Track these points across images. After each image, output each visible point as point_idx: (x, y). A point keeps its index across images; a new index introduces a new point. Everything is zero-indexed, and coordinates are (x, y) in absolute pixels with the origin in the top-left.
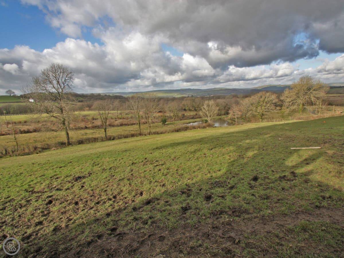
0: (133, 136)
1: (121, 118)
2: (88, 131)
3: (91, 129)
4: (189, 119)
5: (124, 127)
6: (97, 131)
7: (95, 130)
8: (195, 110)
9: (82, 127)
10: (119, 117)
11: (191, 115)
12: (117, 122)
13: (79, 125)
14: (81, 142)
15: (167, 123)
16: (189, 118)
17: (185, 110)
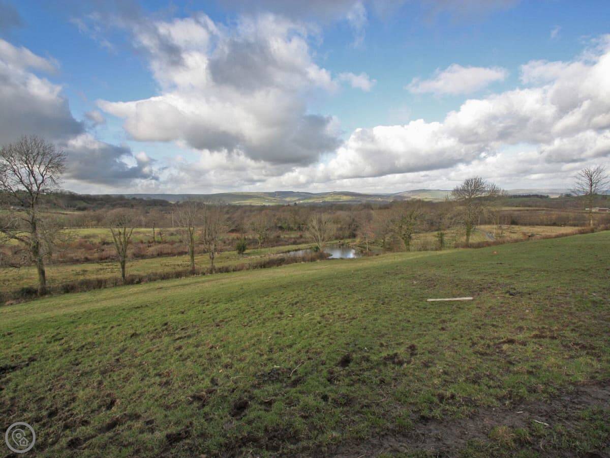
0: (178, 275)
1: (159, 243)
2: (90, 267)
3: (98, 263)
4: (288, 245)
5: (164, 258)
6: (108, 266)
7: (104, 264)
8: (299, 229)
9: (77, 258)
10: (156, 239)
11: (291, 238)
12: (151, 249)
13: (72, 255)
14: (69, 289)
15: (247, 251)
16: (287, 243)
17: (281, 228)
